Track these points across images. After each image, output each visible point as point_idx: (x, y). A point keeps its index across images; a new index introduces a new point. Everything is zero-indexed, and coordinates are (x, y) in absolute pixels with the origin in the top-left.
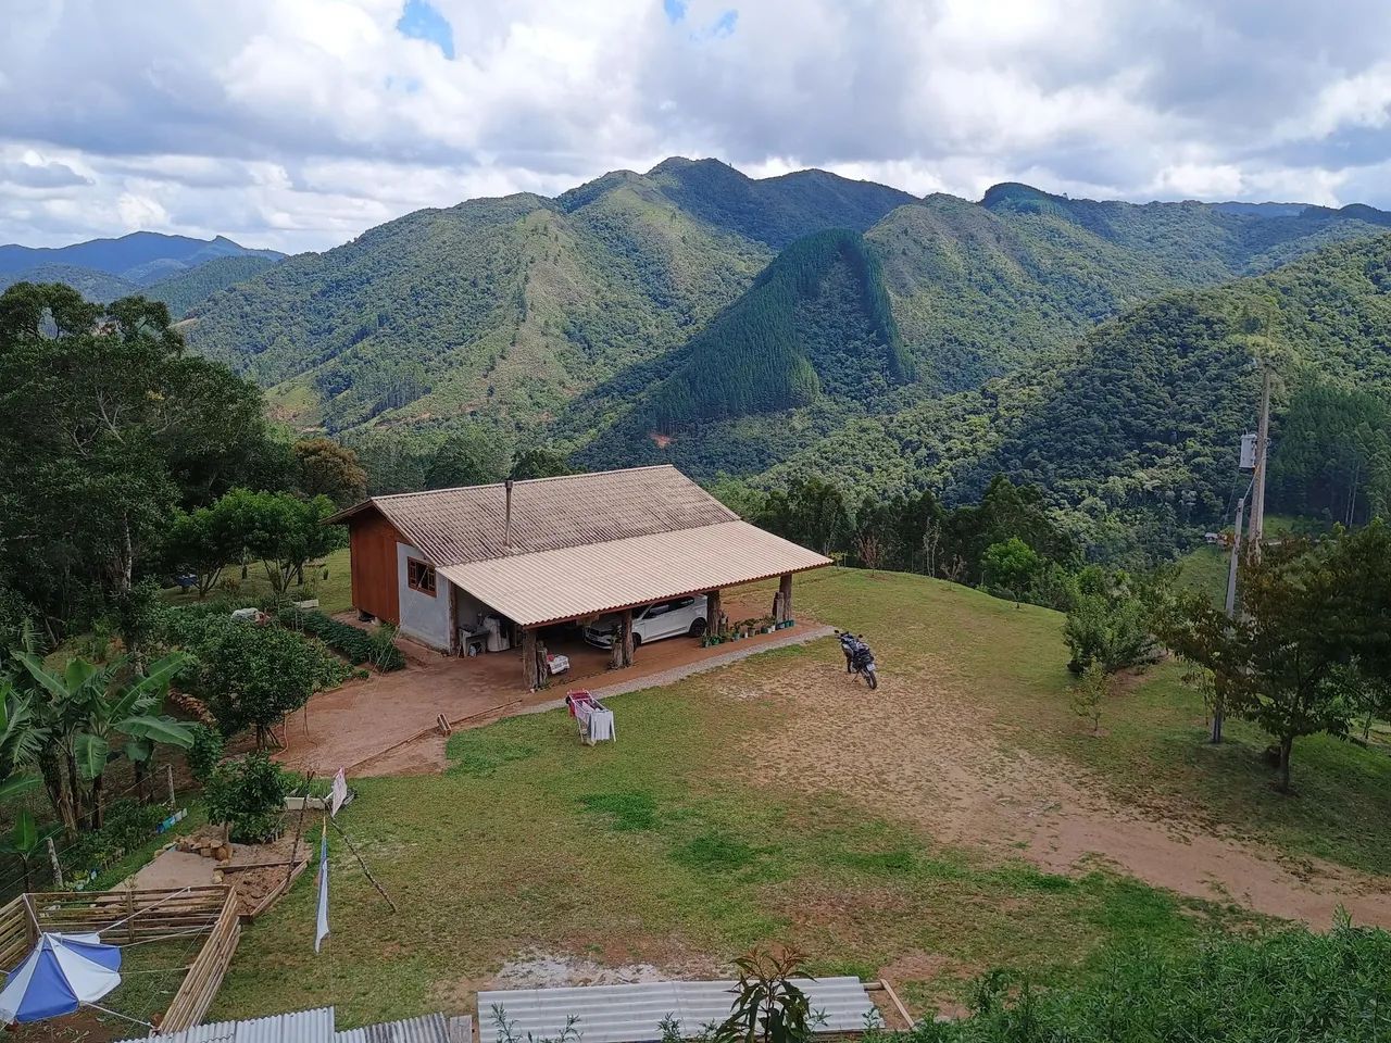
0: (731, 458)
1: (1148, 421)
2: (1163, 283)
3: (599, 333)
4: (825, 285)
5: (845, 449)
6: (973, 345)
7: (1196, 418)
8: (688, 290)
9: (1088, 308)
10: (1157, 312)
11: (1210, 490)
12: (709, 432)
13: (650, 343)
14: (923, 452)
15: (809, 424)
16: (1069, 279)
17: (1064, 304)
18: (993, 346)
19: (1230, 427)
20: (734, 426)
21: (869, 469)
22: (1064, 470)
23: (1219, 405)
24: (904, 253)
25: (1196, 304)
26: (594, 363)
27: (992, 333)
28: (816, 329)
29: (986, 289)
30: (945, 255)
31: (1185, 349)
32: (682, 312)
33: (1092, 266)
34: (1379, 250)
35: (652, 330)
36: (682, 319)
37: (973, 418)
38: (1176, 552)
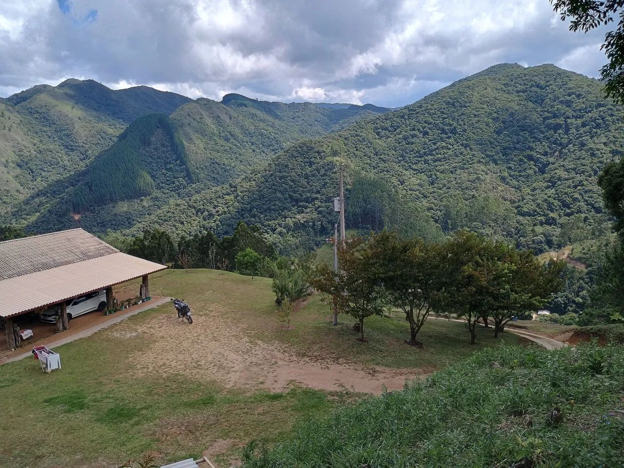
0: (114, 222)
1: (300, 194)
2: (300, 136)
3: (37, 165)
4: (153, 139)
5: (169, 214)
6: (224, 164)
7: (318, 192)
8: (83, 143)
9: (271, 148)
10: (298, 149)
11: (325, 221)
12: (101, 211)
13: (65, 169)
14: (206, 213)
15: (151, 204)
16: (262, 135)
17: (261, 146)
18: (233, 164)
19: (331, 195)
20: (114, 207)
21: (182, 223)
22: (268, 217)
23: (326, 186)
24: (189, 124)
25: (313, 145)
26: (36, 180)
27: (232, 159)
28: (151, 160)
29: (227, 140)
30: (207, 125)
31: (311, 164)
32: (82, 153)
33: (271, 129)
34: (378, 122)
35: (66, 163)
36: (82, 157)
37: (227, 197)
38: (315, 248)
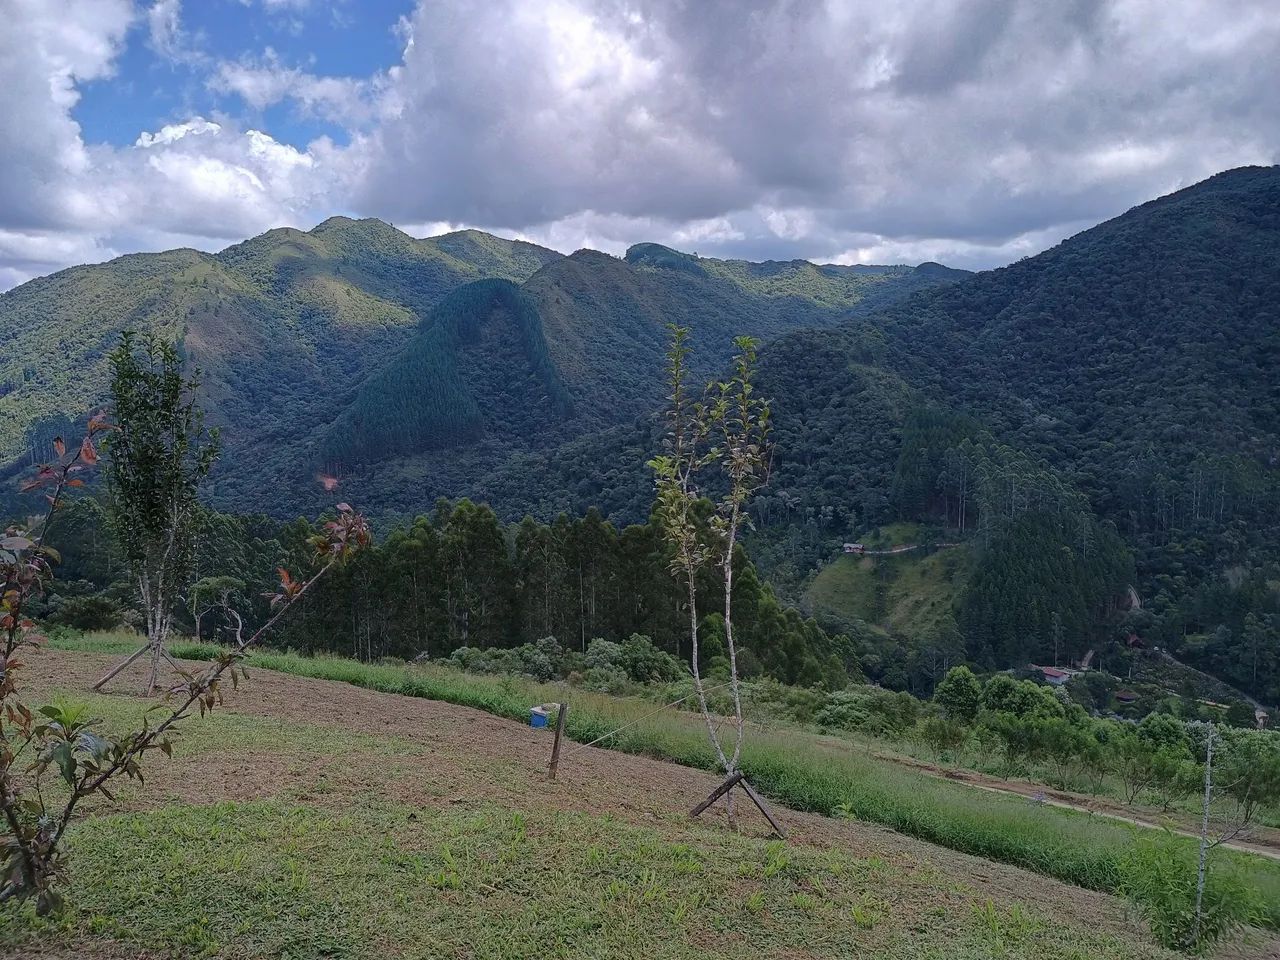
0: (400, 497)
1: (784, 445)
2: (783, 328)
3: (263, 381)
4: (486, 331)
5: (512, 483)
6: (625, 383)
7: (828, 441)
8: (354, 340)
9: (723, 351)
10: (784, 348)
11: (843, 505)
12: (377, 472)
13: (316, 390)
14: (585, 481)
15: (477, 460)
16: (703, 325)
17: (701, 346)
18: (644, 383)
19: (855, 447)
20: (402, 465)
21: (536, 501)
22: (715, 493)
23: (844, 428)
24: (557, 301)
25: (816, 341)
26: (259, 411)
27: (641, 373)
28: (479, 372)
29: (632, 334)
30: (593, 303)
31: (811, 380)
32: (347, 360)
33: (722, 314)
34: (957, 294)
35: (318, 378)
36: (349, 367)
37: (631, 450)
38: (820, 562)
